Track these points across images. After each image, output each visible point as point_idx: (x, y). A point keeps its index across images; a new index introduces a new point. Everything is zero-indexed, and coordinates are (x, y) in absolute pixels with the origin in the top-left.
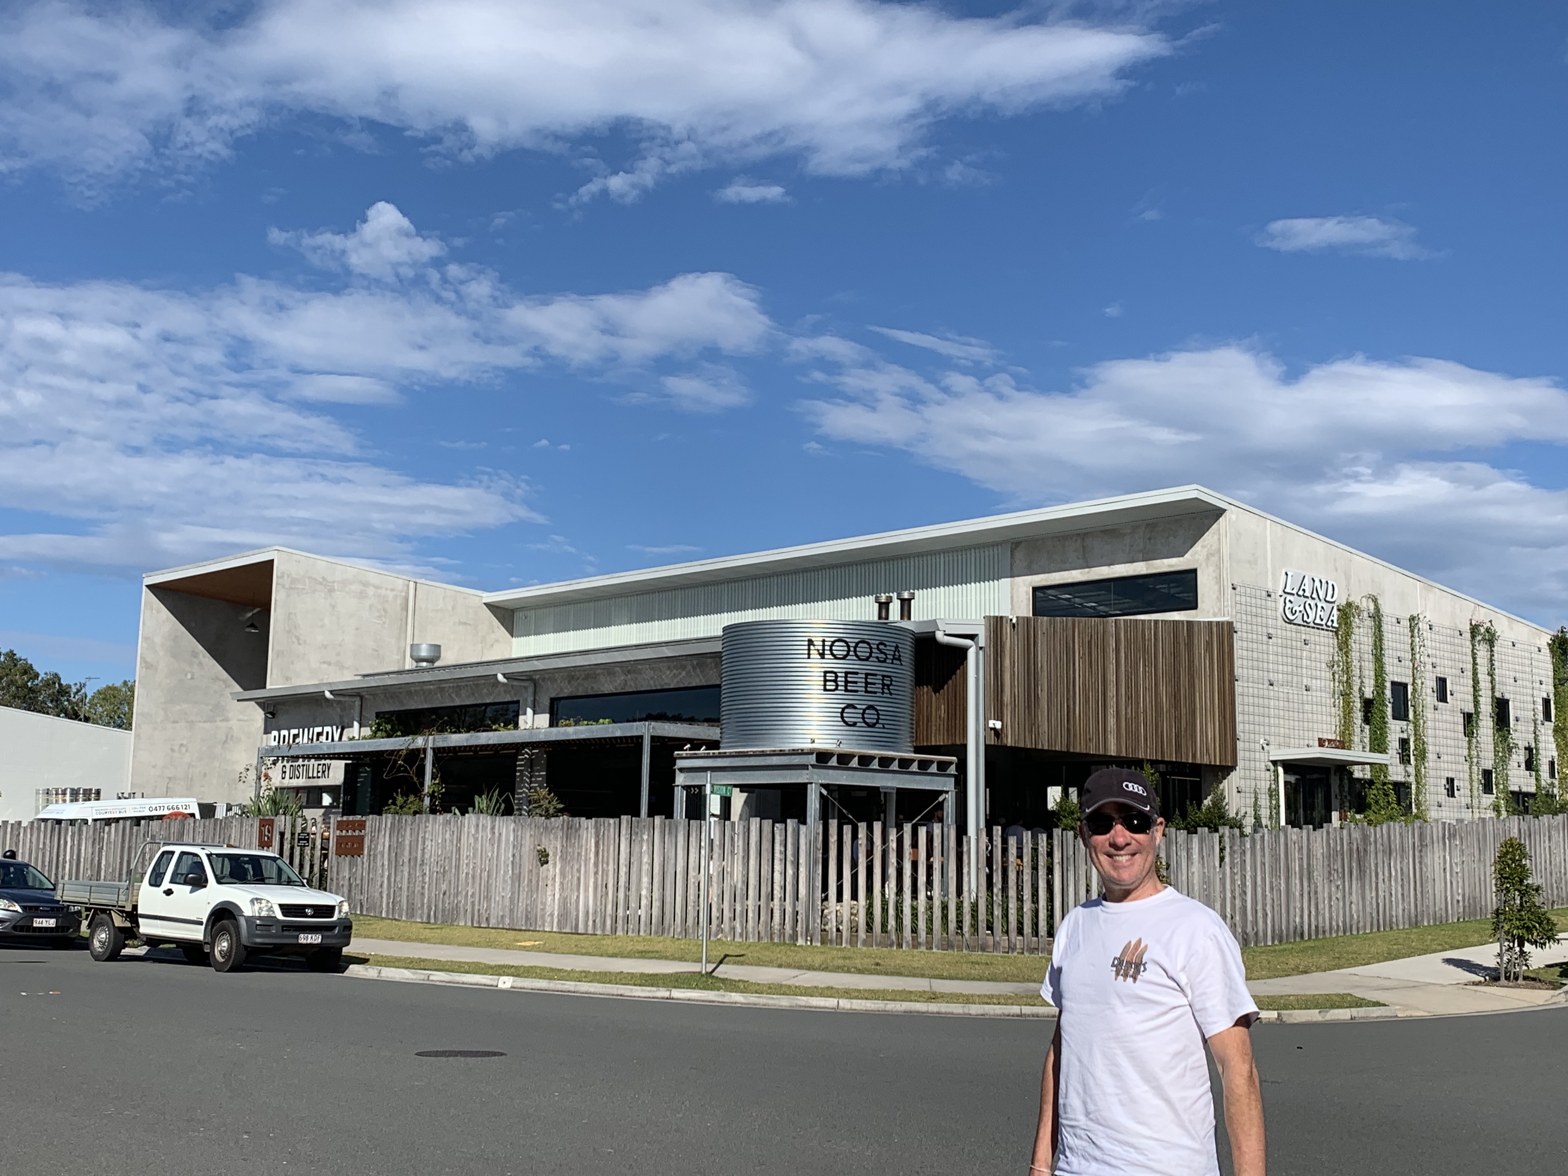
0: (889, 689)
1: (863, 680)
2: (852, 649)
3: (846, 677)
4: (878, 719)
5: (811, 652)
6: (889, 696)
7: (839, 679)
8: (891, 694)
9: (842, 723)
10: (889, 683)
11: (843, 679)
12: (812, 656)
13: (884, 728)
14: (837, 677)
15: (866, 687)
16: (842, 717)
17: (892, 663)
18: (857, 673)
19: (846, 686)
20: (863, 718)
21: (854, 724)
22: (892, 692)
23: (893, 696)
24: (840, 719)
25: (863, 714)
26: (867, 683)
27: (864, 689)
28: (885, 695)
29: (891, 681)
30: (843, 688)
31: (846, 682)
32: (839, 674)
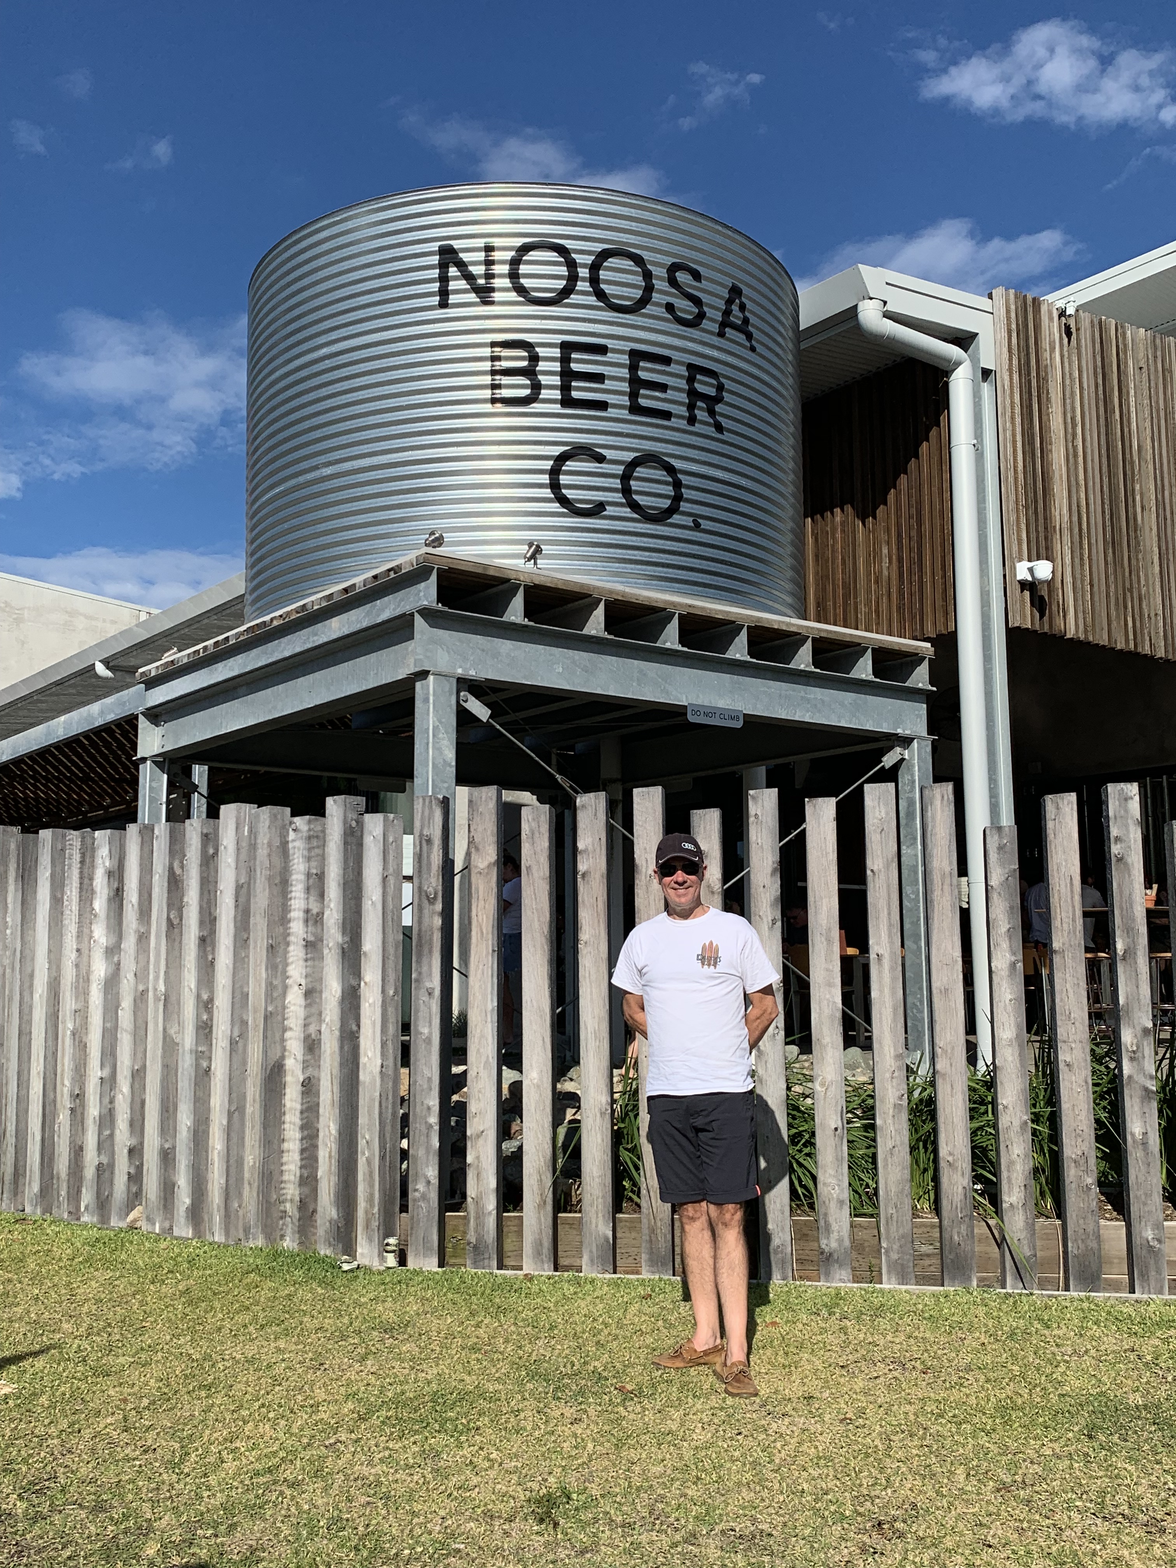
0: (712, 412)
1: (625, 373)
2: (584, 272)
3: (565, 360)
4: (678, 498)
5: (453, 285)
6: (711, 431)
7: (542, 366)
8: (719, 428)
9: (555, 507)
10: (712, 392)
11: (556, 366)
12: (453, 299)
13: (697, 526)
14: (534, 359)
15: (633, 395)
16: (555, 486)
17: (721, 334)
18: (602, 350)
19: (565, 388)
20: (626, 491)
21: (597, 510)
22: (724, 422)
23: (727, 436)
24: (547, 493)
25: (626, 478)
26: (636, 384)
27: (625, 400)
28: (698, 428)
29: (720, 388)
30: (557, 394)
31: (568, 375)
32: (541, 351)
